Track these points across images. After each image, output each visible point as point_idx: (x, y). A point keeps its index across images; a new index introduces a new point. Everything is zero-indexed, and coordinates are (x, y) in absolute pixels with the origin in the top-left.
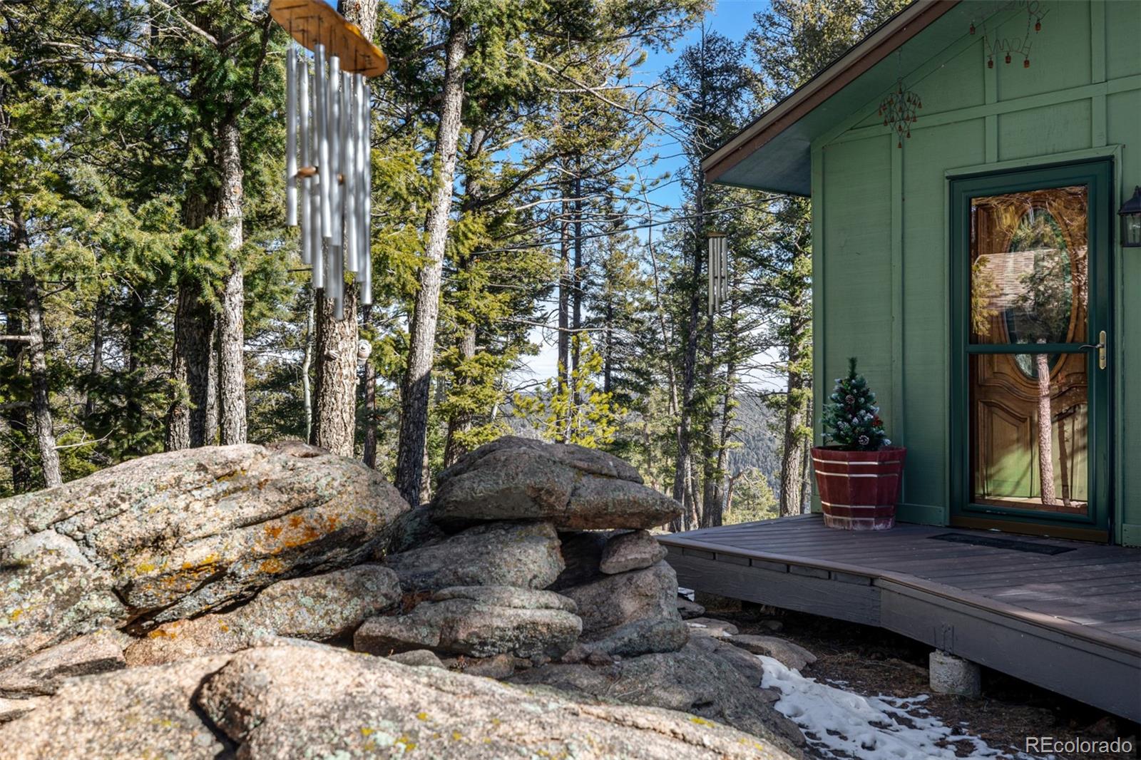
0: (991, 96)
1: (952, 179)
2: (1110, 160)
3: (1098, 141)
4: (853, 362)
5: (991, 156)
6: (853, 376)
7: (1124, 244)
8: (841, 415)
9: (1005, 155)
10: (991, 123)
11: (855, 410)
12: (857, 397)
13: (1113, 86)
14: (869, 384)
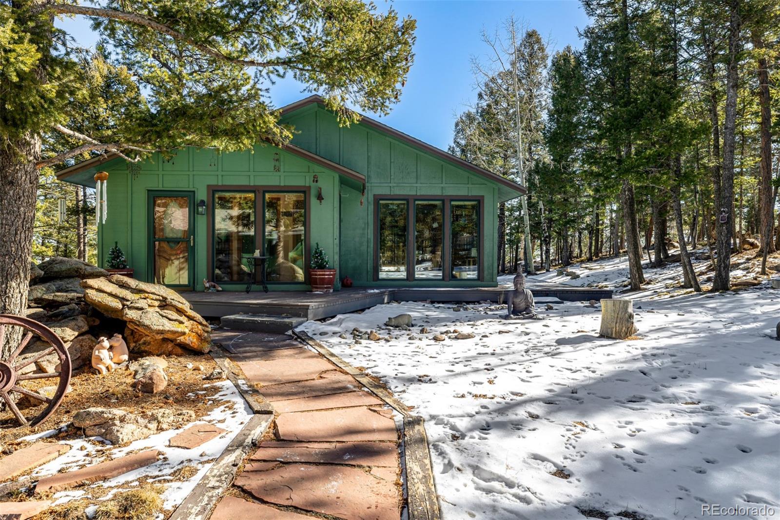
0: (161, 169)
1: (149, 191)
2: (194, 192)
3: (191, 186)
4: (116, 243)
5: (161, 186)
6: (116, 247)
7: (198, 214)
8: (113, 259)
9: (165, 185)
10: (161, 176)
11: (118, 257)
12: (118, 254)
13: (195, 173)
14: (121, 249)
